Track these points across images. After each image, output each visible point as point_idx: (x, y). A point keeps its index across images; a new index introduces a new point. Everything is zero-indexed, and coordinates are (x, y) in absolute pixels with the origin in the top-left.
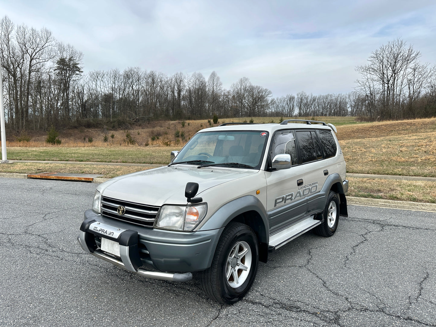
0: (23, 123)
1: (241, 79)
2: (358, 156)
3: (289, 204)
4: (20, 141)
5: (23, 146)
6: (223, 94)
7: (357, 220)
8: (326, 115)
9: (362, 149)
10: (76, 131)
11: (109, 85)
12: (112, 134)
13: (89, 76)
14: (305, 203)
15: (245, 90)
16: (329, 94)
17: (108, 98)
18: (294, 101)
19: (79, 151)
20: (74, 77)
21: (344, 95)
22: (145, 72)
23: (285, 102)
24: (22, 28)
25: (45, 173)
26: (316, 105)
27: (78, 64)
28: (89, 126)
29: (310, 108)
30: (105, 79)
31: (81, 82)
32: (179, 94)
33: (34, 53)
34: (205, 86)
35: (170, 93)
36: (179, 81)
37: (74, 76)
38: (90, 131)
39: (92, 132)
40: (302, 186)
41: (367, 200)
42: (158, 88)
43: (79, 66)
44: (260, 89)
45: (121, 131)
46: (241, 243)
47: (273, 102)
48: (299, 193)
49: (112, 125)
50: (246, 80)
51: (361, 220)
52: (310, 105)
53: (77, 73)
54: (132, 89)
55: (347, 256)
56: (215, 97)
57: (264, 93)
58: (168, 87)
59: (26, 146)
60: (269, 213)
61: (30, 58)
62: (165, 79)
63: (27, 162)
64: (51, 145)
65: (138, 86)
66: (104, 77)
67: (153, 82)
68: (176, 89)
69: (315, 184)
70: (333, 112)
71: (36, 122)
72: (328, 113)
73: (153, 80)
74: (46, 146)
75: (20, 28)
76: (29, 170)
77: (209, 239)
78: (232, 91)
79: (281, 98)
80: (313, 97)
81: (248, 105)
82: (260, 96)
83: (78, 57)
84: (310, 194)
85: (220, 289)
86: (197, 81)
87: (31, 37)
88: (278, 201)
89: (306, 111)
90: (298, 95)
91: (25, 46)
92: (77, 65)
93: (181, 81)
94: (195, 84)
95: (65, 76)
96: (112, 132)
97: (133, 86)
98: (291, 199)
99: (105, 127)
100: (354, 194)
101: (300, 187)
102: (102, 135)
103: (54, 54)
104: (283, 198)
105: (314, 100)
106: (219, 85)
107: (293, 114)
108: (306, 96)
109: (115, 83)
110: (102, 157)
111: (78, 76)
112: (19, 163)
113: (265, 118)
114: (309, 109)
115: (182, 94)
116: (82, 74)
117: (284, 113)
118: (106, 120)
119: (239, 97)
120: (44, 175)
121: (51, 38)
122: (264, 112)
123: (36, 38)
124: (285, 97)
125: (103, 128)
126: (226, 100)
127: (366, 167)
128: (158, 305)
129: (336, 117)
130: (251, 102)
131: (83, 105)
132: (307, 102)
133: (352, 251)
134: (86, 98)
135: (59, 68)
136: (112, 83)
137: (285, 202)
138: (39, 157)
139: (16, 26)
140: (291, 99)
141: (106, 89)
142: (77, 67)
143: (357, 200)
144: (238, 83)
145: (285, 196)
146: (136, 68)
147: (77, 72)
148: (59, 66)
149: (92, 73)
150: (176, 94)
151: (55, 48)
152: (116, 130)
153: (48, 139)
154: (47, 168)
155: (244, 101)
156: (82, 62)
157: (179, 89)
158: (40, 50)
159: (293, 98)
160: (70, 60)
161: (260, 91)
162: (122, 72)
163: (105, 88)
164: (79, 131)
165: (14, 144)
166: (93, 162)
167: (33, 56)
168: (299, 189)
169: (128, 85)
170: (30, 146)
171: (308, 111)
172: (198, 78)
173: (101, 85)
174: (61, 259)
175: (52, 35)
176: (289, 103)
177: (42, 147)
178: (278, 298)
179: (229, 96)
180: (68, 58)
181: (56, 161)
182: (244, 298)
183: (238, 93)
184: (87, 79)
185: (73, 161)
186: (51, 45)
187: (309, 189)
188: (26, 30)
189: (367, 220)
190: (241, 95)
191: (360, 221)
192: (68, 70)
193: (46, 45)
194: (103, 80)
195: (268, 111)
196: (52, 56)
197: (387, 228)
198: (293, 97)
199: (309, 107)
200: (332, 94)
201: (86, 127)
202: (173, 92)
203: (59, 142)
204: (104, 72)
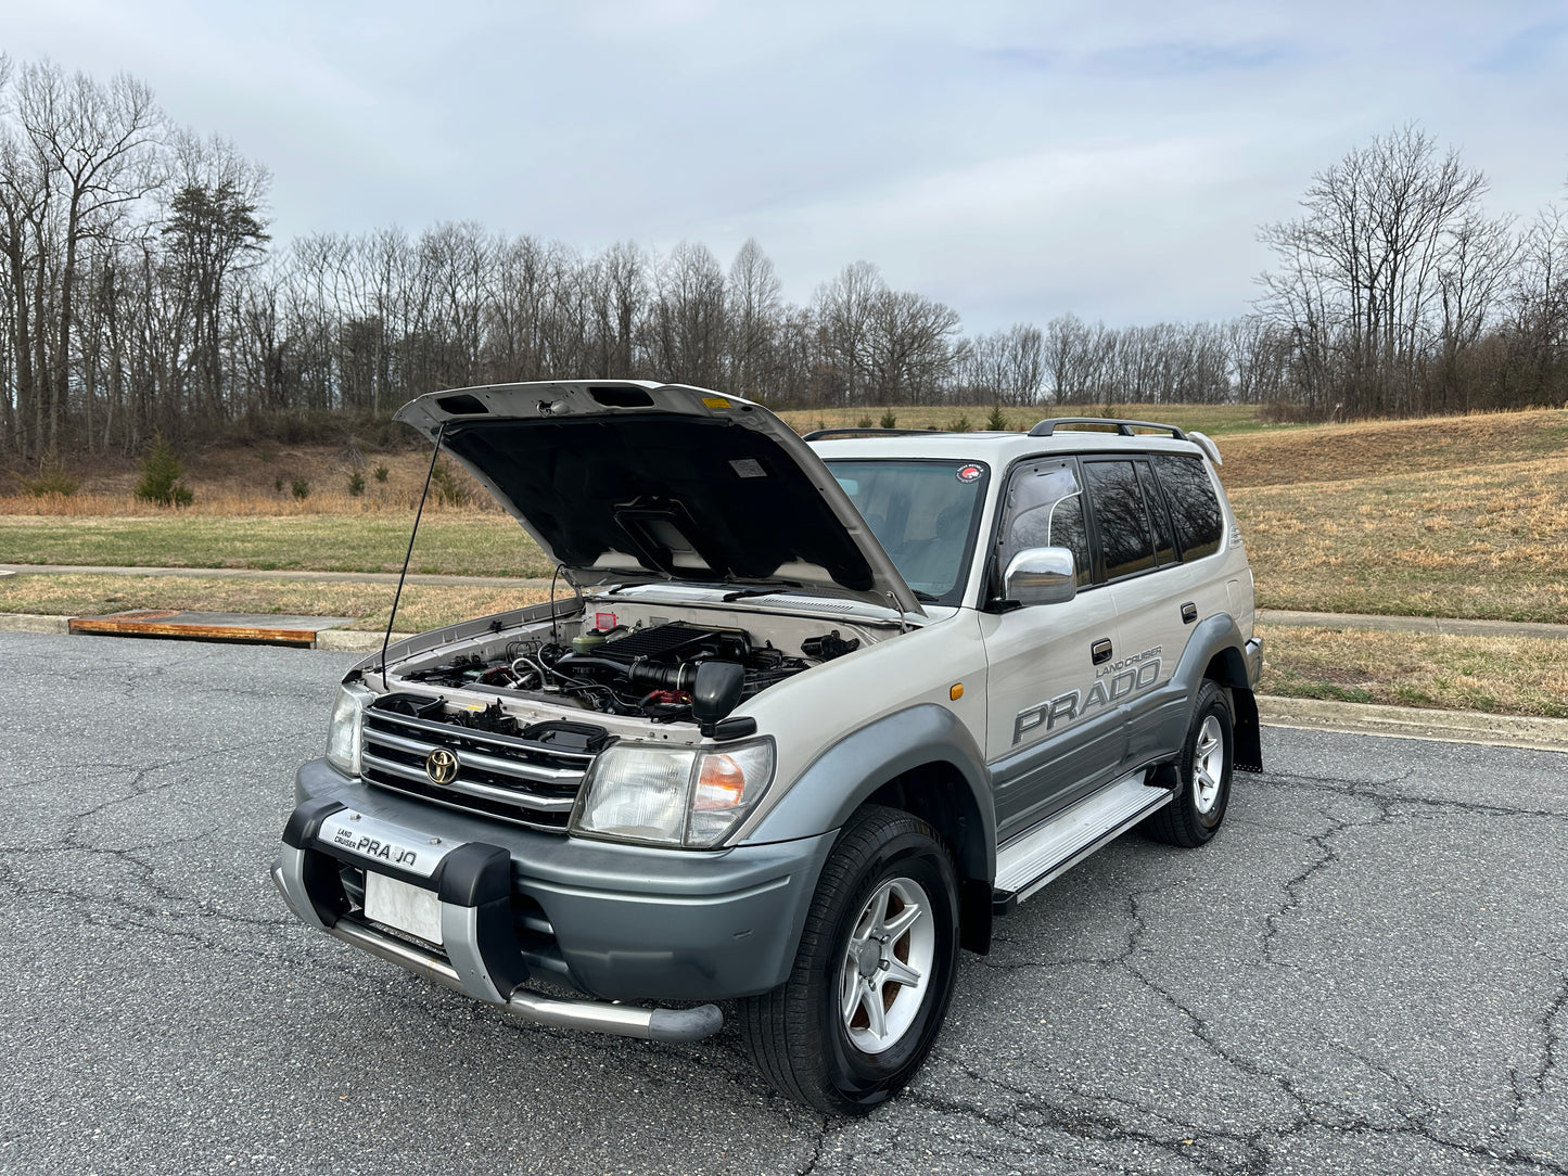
0: (48, 426)
1: (851, 266)
2: (1279, 545)
3: (1065, 731)
4: (39, 492)
5: (49, 512)
6: (783, 321)
7: (1292, 781)
8: (1150, 399)
9: (1289, 521)
10: (247, 456)
11: (369, 288)
12: (381, 465)
13: (293, 255)
14: (1117, 727)
15: (865, 308)
16: (1162, 325)
17: (364, 335)
18: (1038, 350)
19: (262, 530)
20: (238, 258)
21: (1216, 325)
22: (501, 240)
23: (1006, 353)
24: (41, 74)
25: (135, 611)
26: (1118, 363)
27: (251, 209)
28: (294, 436)
29: (1097, 375)
30: (353, 266)
31: (265, 275)
32: (625, 321)
33: (89, 168)
34: (719, 292)
35: (591, 316)
36: (625, 274)
37: (238, 251)
38: (299, 454)
39: (305, 458)
40: (1106, 665)
41: (1321, 706)
42: (549, 298)
43: (254, 216)
44: (918, 304)
45: (414, 456)
46: (895, 883)
47: (963, 351)
48: (1098, 689)
49: (380, 432)
50: (868, 273)
51: (1303, 781)
52: (1096, 364)
53: (248, 243)
54: (454, 301)
55: (1268, 920)
56: (755, 334)
57: (933, 318)
58: (584, 296)
59: (62, 513)
60: (995, 769)
61: (73, 185)
62: (572, 266)
63: (68, 573)
64: (154, 510)
65: (474, 292)
66: (349, 258)
67: (530, 277)
68: (615, 302)
69: (1151, 654)
70: (1175, 387)
71: (96, 422)
72: (1157, 394)
73: (529, 268)
74: (135, 513)
75: (34, 73)
76: (73, 601)
77: (784, 877)
78: (817, 310)
79: (991, 339)
80: (1105, 332)
81: (875, 363)
82: (916, 331)
83: (250, 184)
84: (1134, 692)
85: (820, 1059)
86: (691, 272)
87: (76, 107)
88: (1026, 723)
89: (1080, 384)
90: (1051, 327)
91: (54, 143)
92: (248, 213)
93: (631, 273)
94: (684, 285)
95: (204, 252)
96: (380, 458)
97: (454, 292)
98: (1070, 713)
99: (353, 440)
100: (1272, 684)
101: (1101, 667)
102: (343, 469)
103: (164, 172)
104: (1043, 711)
105: (1110, 346)
106: (768, 288)
107: (1035, 394)
108: (1081, 332)
109: (388, 279)
110: (348, 552)
111: (254, 253)
112: (36, 577)
113: (937, 408)
114: (1090, 378)
115: (636, 319)
116: (267, 246)
117: (1003, 390)
118: (358, 415)
119: (841, 332)
120: (134, 620)
121: (149, 111)
122: (932, 388)
123: (94, 112)
124: (1008, 333)
125: (345, 443)
126: (796, 343)
127: (1307, 588)
128: (587, 1123)
129: (1186, 406)
130: (885, 351)
131: (274, 362)
132: (1085, 352)
133: (1284, 898)
134: (281, 334)
135: (180, 224)
136: (379, 282)
137: (1049, 727)
138: (110, 553)
139: (17, 67)
140: (1029, 340)
141: (355, 303)
142: (248, 221)
143: (1285, 709)
144: (840, 283)
145: (1048, 703)
146: (465, 226)
147: (249, 240)
148: (181, 218)
149: (302, 242)
150: (614, 322)
151: (168, 149)
152: (394, 452)
153: (143, 488)
154: (143, 594)
155: (859, 346)
156: (265, 201)
157: (624, 303)
158: (109, 158)
159: (1036, 337)
160: (223, 193)
161: (918, 312)
162: (414, 241)
163: (353, 298)
164: (256, 456)
165: (17, 503)
166: (312, 570)
167: (83, 178)
168: (1098, 677)
169: (436, 289)
170: (77, 512)
171: (1088, 383)
172: (693, 265)
173: (339, 286)
174: (207, 947)
175: (155, 102)
176: (1019, 357)
177: (120, 514)
178: (1034, 1086)
179: (807, 331)
180: (215, 186)
181: (177, 569)
182: (908, 1088)
183: (838, 318)
184: (287, 264)
185: (238, 567)
186: (152, 142)
187: (1132, 674)
188: (58, 82)
189: (1326, 780)
190: (850, 326)
191: (1301, 786)
192: (215, 231)
193: (133, 138)
194: (346, 268)
195: (947, 384)
196: (155, 178)
197: (1400, 812)
198: (1034, 336)
199: (1091, 369)
200: (1174, 324)
201: (282, 442)
202: (604, 314)
203: (185, 499)
204: (350, 239)
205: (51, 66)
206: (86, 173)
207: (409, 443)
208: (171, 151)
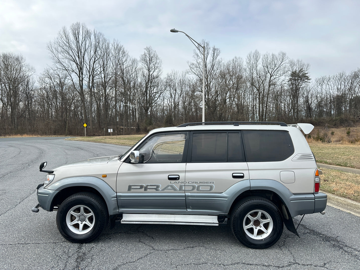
12: (333, 131)
13: (315, 82)
20: (303, 85)
30: (331, 83)
33: (273, 71)
37: (303, 83)
45: (343, 129)
49: (334, 123)
61: (270, 75)
75: (265, 56)
83: (306, 68)
91: (268, 68)
92: (306, 75)
96: (333, 129)
99: (327, 125)
103: (287, 69)
111: (306, 83)
116: (310, 81)
118: (329, 119)
121: (285, 57)
123: (275, 60)
135: (291, 80)
139: (262, 55)
147: (306, 80)
148: (291, 78)
149: (318, 79)
152: (337, 127)
156: (309, 71)
158: (277, 69)
160: (300, 71)
167: (272, 74)
173: (327, 88)
175: (287, 55)
180: (298, 70)
186: (286, 63)
188: (269, 56)
193: (282, 64)
194: (328, 83)
204: (330, 76)
205: (268, 53)
206: (272, 73)
207: (342, 125)
208: (288, 65)
